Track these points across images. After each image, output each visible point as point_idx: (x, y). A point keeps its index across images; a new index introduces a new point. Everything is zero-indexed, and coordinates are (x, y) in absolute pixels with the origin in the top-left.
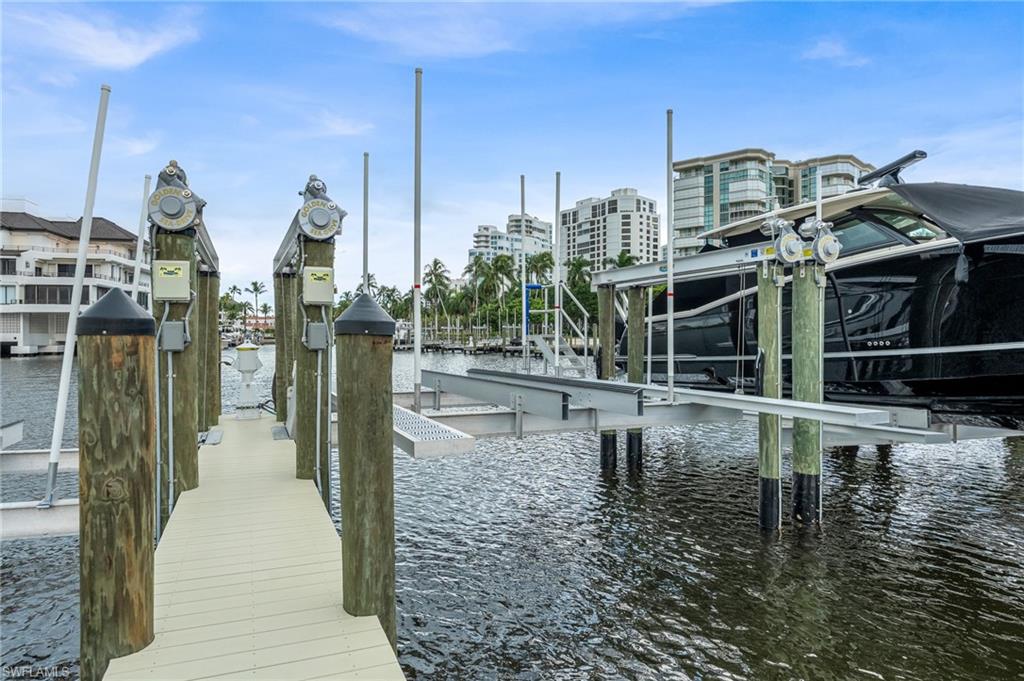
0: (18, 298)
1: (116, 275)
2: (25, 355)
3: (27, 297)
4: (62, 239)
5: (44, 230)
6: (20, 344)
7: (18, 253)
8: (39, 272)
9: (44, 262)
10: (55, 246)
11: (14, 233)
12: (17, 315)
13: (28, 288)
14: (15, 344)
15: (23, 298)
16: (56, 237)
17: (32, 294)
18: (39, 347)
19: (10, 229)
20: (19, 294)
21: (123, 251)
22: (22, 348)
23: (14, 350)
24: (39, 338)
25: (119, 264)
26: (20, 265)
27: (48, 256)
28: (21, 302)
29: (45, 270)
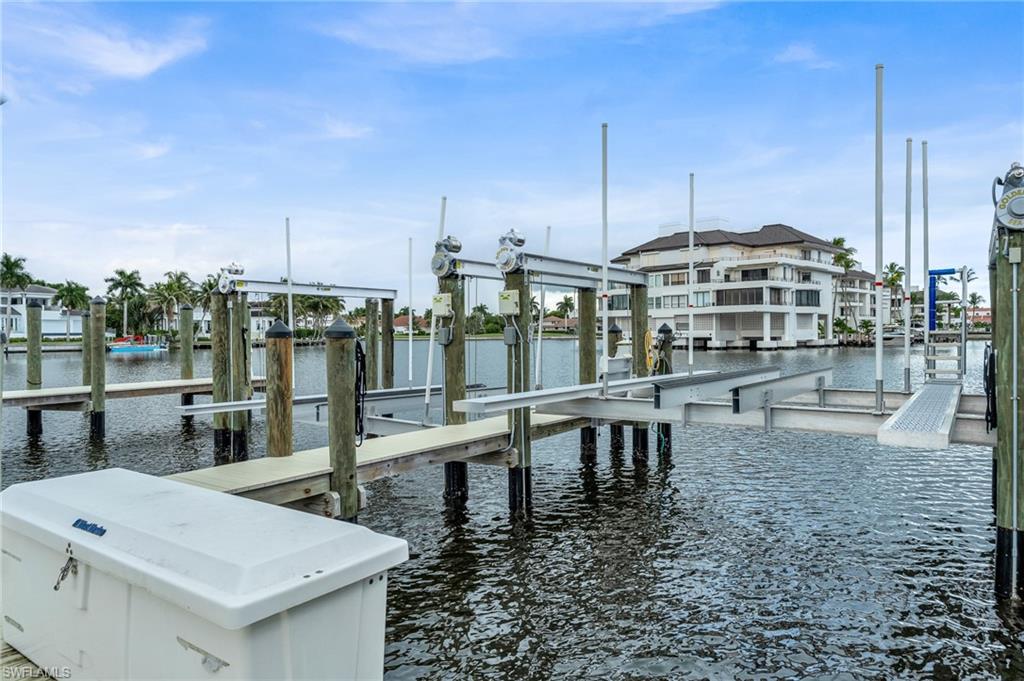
0: (711, 302)
1: (789, 275)
2: (717, 349)
3: (718, 300)
4: (747, 248)
5: (731, 243)
6: (714, 339)
7: (711, 264)
8: (727, 278)
9: (731, 269)
10: (740, 255)
11: (711, 248)
12: (710, 315)
13: (719, 292)
14: (710, 339)
15: (715, 301)
16: (741, 247)
17: (722, 297)
18: (727, 342)
19: (708, 245)
20: (711, 298)
21: (796, 252)
22: (714, 343)
23: (709, 344)
24: (728, 335)
25: (790, 266)
26: (713, 275)
27: (734, 264)
28: (713, 304)
29: (733, 276)
